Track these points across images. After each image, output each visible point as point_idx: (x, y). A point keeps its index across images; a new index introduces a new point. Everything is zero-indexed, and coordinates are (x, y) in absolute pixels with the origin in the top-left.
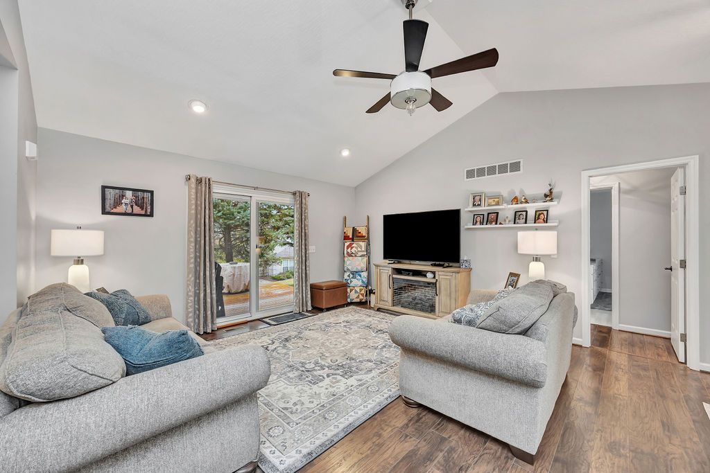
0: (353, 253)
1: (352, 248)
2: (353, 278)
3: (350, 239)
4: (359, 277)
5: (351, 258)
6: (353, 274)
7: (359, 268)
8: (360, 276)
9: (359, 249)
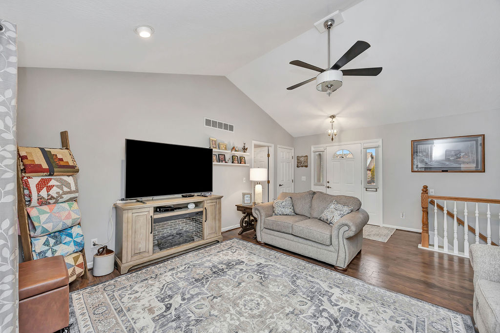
0: (52, 198)
1: (49, 188)
2: (56, 244)
3: (43, 171)
4: (68, 239)
5: (45, 208)
6: (55, 237)
7: (69, 223)
8: (70, 235)
9: (65, 189)
